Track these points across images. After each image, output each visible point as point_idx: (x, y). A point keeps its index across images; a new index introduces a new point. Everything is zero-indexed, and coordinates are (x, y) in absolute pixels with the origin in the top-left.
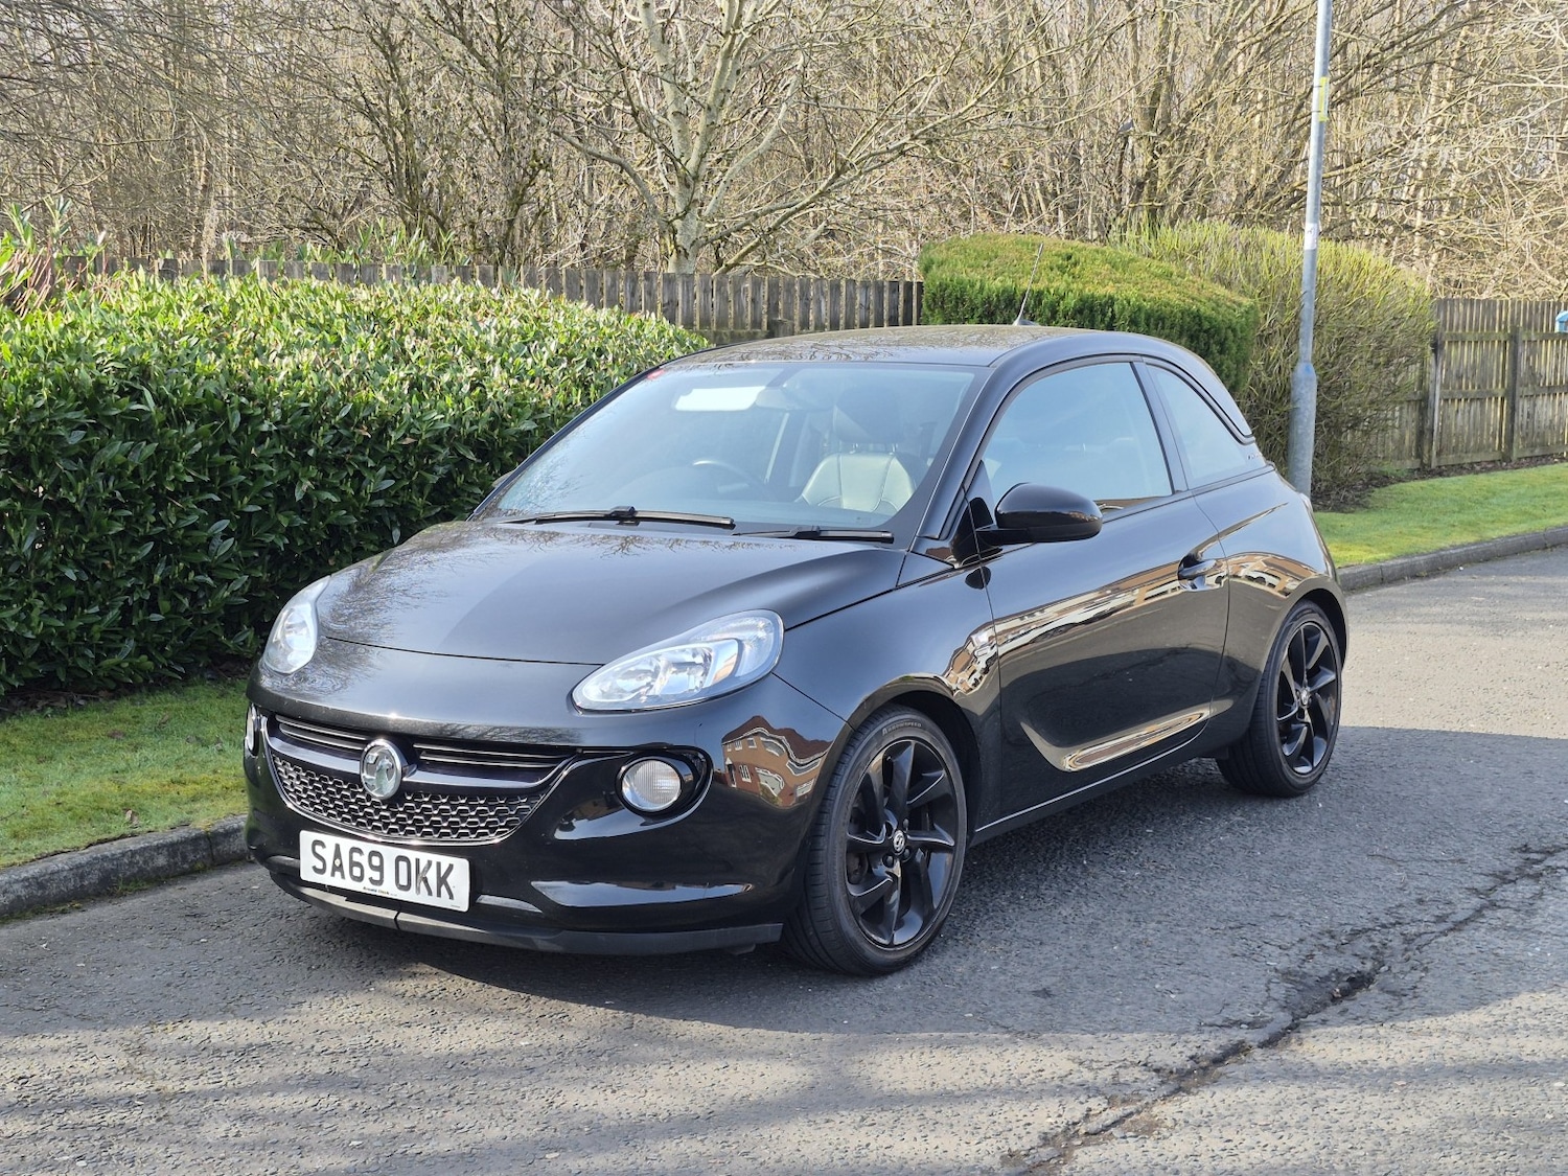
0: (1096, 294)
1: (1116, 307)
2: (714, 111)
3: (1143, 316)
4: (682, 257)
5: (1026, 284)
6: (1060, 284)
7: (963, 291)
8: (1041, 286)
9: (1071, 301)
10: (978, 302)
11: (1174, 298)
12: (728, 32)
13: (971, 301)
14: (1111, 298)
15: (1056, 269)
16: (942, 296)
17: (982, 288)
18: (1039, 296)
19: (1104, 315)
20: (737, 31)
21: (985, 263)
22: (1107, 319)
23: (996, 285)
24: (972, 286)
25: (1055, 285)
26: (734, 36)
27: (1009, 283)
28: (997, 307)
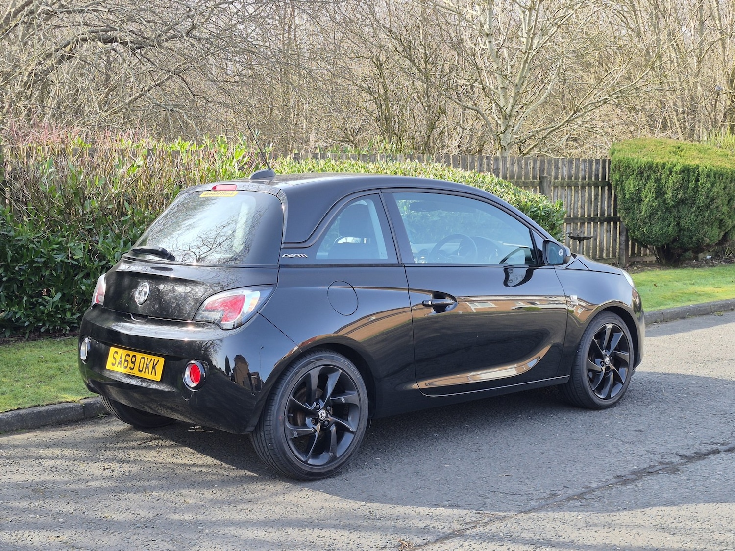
0: (691, 164)
1: (700, 170)
2: (519, 86)
3: (713, 173)
4: (503, 150)
5: (658, 160)
6: (674, 159)
7: (629, 163)
8: (665, 160)
9: (679, 168)
10: (635, 168)
11: (728, 166)
12: (526, 52)
13: (632, 167)
14: (698, 165)
15: (672, 153)
16: (619, 165)
17: (637, 162)
18: (664, 165)
19: (694, 173)
20: (530, 52)
21: (640, 151)
22: (696, 175)
23: (644, 160)
24: (633, 161)
25: (671, 160)
26: (529, 53)
27: (650, 159)
28: (644, 170)
